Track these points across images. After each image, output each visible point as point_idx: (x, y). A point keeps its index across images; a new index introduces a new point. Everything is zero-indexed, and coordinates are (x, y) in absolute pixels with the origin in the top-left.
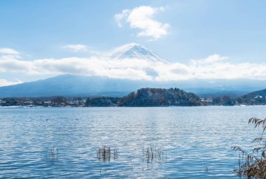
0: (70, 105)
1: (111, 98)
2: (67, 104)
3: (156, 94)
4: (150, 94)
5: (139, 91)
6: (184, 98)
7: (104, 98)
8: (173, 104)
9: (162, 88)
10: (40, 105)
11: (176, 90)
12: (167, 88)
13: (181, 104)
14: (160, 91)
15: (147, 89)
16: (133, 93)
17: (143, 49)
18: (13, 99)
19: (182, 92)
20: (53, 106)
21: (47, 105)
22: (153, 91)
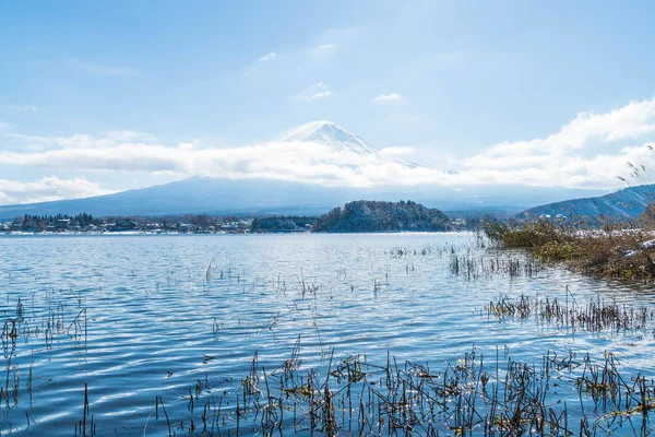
0: (224, 229)
1: (295, 218)
2: (218, 228)
3: (378, 211)
4: (368, 211)
5: (347, 206)
6: (423, 218)
7: (283, 218)
8: (407, 228)
9: (387, 200)
10: (173, 229)
11: (410, 203)
12: (396, 200)
13: (419, 229)
14: (385, 206)
15: (361, 203)
16: (337, 210)
17: (339, 131)
18: (128, 220)
19: (421, 208)
20: (196, 231)
21: (184, 230)
22: (372, 205)
